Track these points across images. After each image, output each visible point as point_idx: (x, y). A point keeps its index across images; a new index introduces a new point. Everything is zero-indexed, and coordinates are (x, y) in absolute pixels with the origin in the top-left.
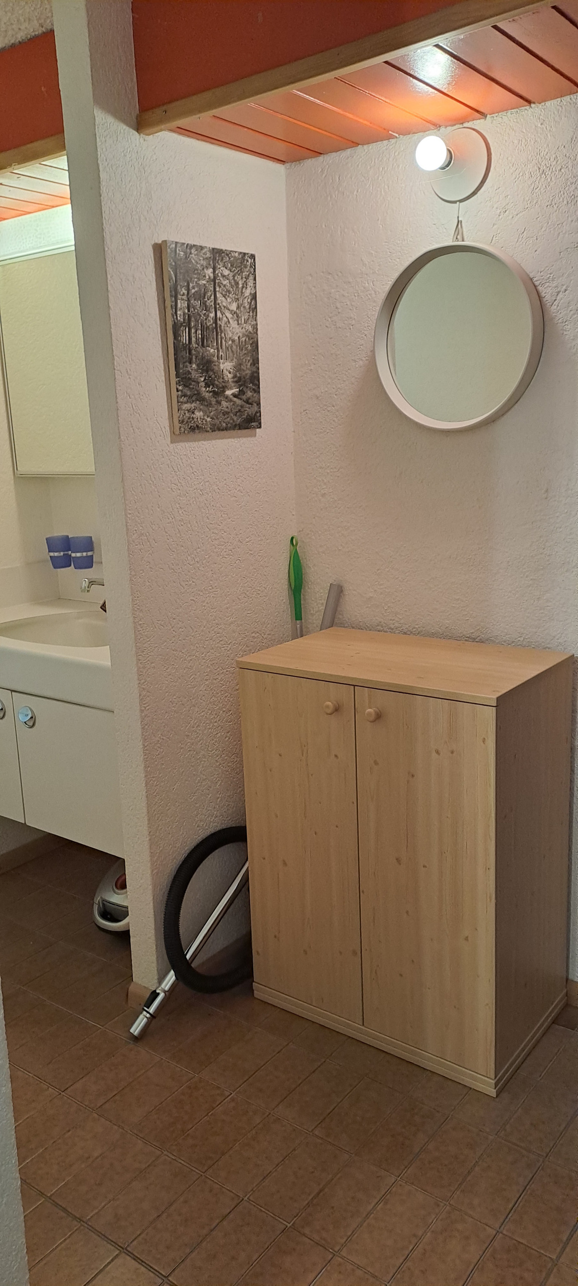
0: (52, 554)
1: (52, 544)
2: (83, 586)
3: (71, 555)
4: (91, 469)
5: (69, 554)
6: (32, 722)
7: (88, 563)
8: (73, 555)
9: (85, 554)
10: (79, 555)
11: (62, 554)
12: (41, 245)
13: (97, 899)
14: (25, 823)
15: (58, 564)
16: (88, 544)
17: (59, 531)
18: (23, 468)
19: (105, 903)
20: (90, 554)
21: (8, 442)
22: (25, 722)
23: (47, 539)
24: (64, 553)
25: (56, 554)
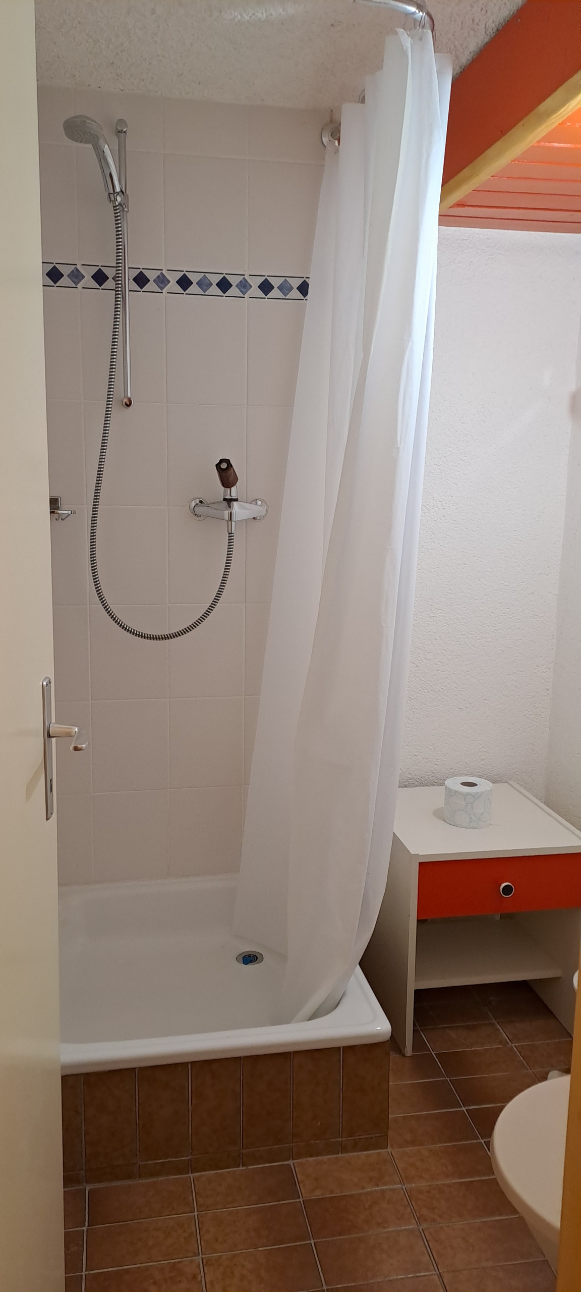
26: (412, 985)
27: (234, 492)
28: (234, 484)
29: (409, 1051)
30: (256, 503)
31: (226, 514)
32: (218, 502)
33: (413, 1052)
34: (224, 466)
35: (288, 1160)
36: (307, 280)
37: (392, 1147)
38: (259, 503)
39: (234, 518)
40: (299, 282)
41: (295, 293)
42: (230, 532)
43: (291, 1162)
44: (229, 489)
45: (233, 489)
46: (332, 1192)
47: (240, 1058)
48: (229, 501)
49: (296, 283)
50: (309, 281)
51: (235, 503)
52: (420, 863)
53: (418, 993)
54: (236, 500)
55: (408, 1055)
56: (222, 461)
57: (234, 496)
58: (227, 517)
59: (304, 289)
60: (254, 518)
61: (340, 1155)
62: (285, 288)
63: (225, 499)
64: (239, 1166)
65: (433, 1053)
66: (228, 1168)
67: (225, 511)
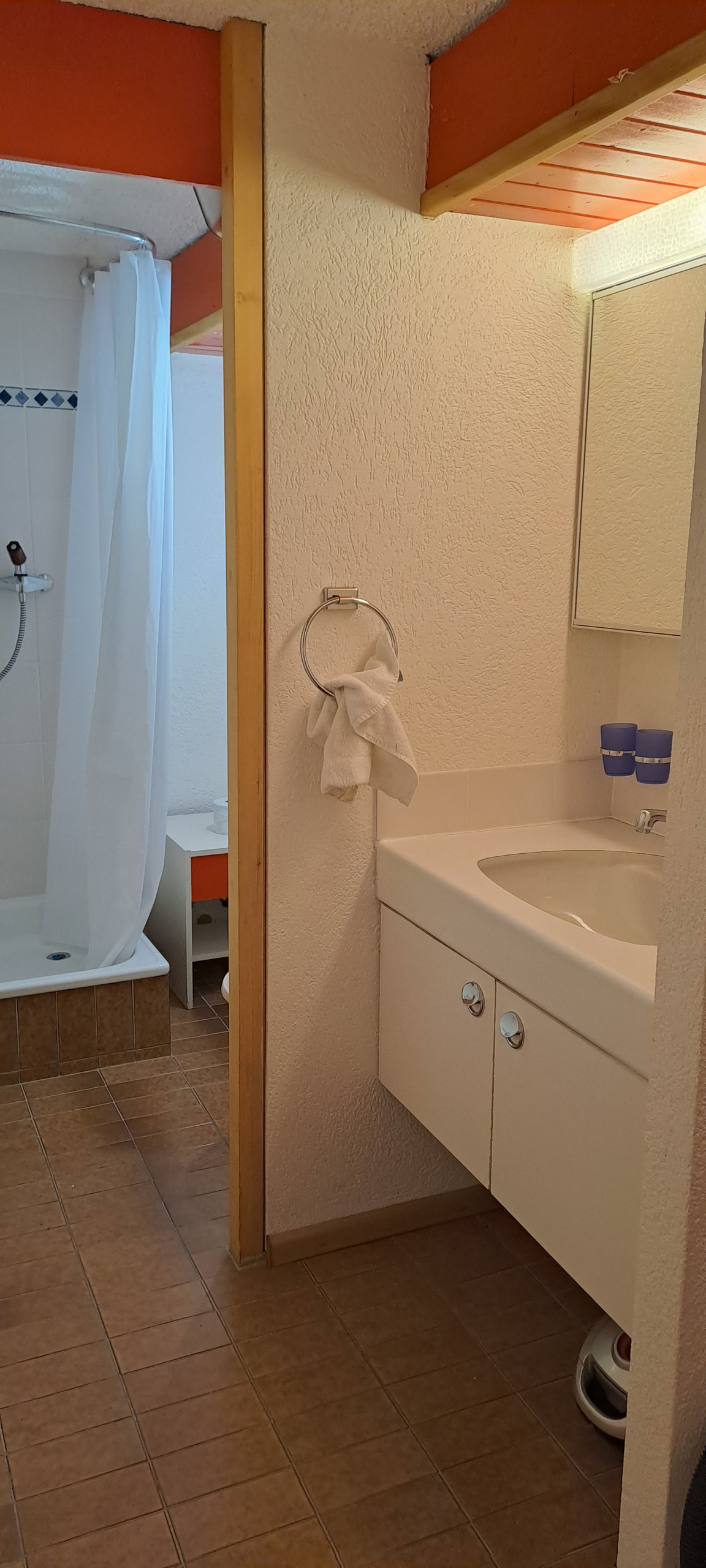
0: (606, 752)
1: (611, 736)
2: (640, 822)
3: (634, 757)
4: (677, 626)
5: (633, 755)
6: (518, 1041)
7: (660, 775)
8: (638, 759)
9: (656, 760)
10: (646, 760)
11: (622, 753)
12: (670, 255)
13: (583, 1357)
14: (490, 1190)
15: (616, 768)
16: (663, 744)
17: (624, 717)
18: (584, 616)
19: (595, 1367)
20: (665, 760)
21: (569, 575)
22: (509, 1038)
23: (603, 728)
24: (626, 752)
25: (613, 753)
26: (191, 959)
27: (23, 568)
28: (24, 561)
29: (190, 1005)
30: (43, 577)
31: (18, 587)
32: (9, 577)
33: (194, 1005)
34: (14, 547)
35: (96, 1068)
36: (75, 394)
37: (174, 1054)
38: (46, 577)
39: (25, 590)
40: (70, 395)
41: (66, 404)
42: (22, 601)
43: (98, 1070)
44: (19, 567)
45: (23, 566)
46: (128, 1080)
47: (54, 992)
48: (20, 577)
49: (66, 396)
50: (78, 396)
51: (25, 578)
52: (192, 858)
53: (195, 964)
54: (26, 575)
55: (190, 1008)
56: (12, 543)
57: (23, 572)
58: (18, 589)
59: (73, 401)
60: (42, 590)
61: (135, 1062)
62: (57, 400)
63: (15, 575)
64: (57, 1076)
65: (210, 1006)
66: (49, 1077)
67: (17, 583)
